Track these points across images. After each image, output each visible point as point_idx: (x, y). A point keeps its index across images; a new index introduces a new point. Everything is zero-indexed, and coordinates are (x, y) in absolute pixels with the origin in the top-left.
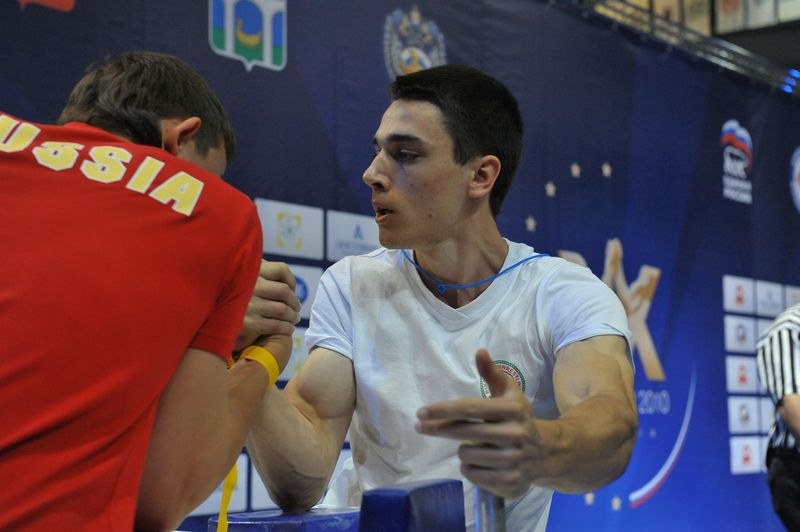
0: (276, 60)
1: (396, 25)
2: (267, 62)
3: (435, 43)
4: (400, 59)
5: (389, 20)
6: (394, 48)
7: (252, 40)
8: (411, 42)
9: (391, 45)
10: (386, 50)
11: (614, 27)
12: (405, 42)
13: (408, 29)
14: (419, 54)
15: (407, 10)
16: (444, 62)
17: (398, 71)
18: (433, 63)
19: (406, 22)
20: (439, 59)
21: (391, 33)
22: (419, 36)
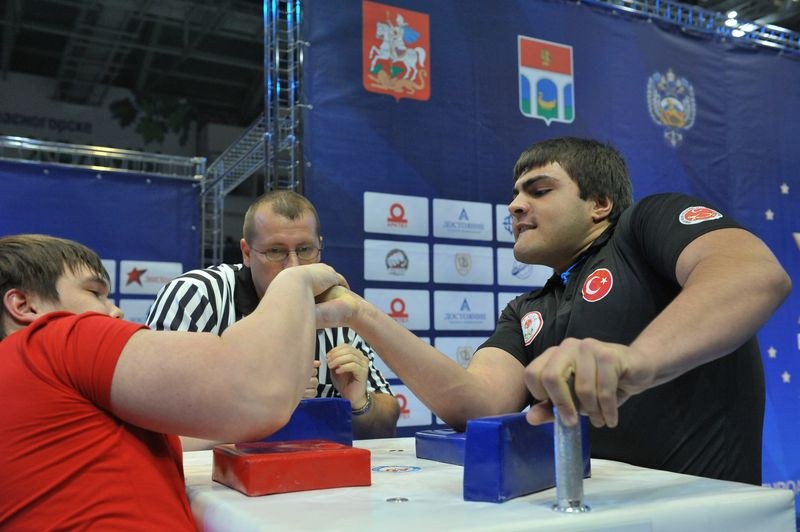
0: (567, 117)
1: (656, 84)
2: (561, 118)
3: (686, 92)
4: (661, 107)
5: (651, 80)
6: (655, 100)
7: (550, 105)
8: (668, 93)
9: (652, 98)
12: (663, 95)
13: (665, 85)
14: (675, 101)
15: (664, 72)
16: (694, 105)
17: (659, 115)
18: (686, 107)
19: (663, 81)
20: (690, 103)
21: (652, 90)
22: (674, 89)
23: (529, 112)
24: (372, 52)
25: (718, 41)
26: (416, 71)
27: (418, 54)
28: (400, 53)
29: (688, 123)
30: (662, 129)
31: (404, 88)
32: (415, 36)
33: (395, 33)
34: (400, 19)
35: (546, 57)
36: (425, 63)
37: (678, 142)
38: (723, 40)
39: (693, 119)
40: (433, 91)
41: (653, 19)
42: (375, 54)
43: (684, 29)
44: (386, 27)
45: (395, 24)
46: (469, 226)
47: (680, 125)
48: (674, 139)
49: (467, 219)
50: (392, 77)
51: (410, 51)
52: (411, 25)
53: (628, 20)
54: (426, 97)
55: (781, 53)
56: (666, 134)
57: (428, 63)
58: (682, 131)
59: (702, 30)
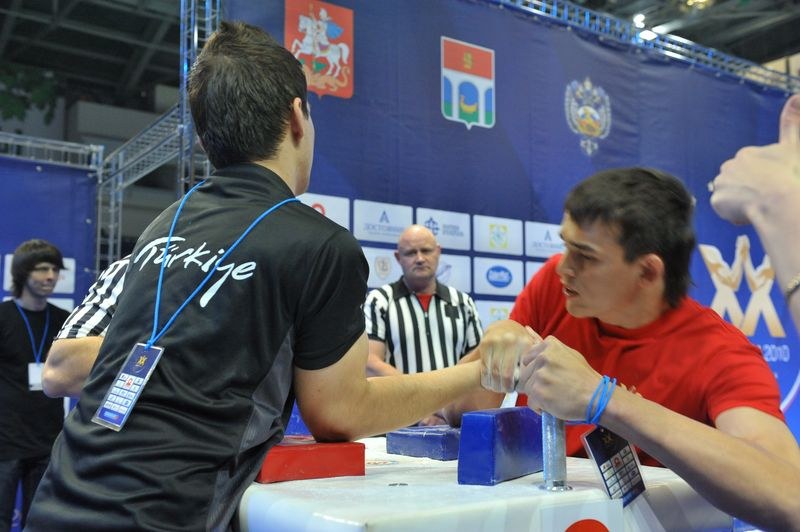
0: (488, 121)
1: (574, 92)
2: (482, 123)
3: (603, 101)
4: (578, 115)
5: (569, 88)
6: (572, 107)
7: (470, 109)
8: (585, 102)
9: (570, 106)
10: (567, 109)
11: (742, 82)
12: (580, 103)
13: (582, 94)
14: (591, 110)
15: (581, 81)
16: (609, 115)
17: (576, 123)
18: (601, 116)
19: (581, 89)
20: (606, 113)
21: (570, 98)
22: (590, 98)
23: (451, 115)
24: (294, 46)
25: (634, 52)
26: (339, 68)
27: (341, 50)
28: (323, 48)
29: (603, 133)
30: (578, 138)
31: (326, 85)
32: (338, 31)
33: (319, 27)
34: (323, 13)
35: (468, 59)
36: (348, 60)
37: (594, 151)
38: (639, 51)
39: (608, 128)
40: (355, 90)
41: (573, 27)
42: (298, 48)
43: (601, 38)
44: (309, 20)
45: (318, 18)
46: (389, 229)
47: (596, 134)
48: (589, 148)
49: (388, 221)
50: (315, 72)
51: (333, 46)
52: (334, 20)
53: (549, 27)
54: (349, 94)
55: (692, 67)
56: (582, 143)
57: (352, 59)
58: (598, 140)
59: (618, 40)
